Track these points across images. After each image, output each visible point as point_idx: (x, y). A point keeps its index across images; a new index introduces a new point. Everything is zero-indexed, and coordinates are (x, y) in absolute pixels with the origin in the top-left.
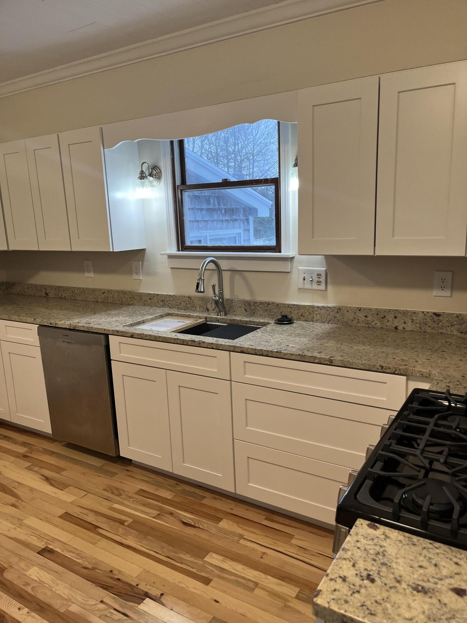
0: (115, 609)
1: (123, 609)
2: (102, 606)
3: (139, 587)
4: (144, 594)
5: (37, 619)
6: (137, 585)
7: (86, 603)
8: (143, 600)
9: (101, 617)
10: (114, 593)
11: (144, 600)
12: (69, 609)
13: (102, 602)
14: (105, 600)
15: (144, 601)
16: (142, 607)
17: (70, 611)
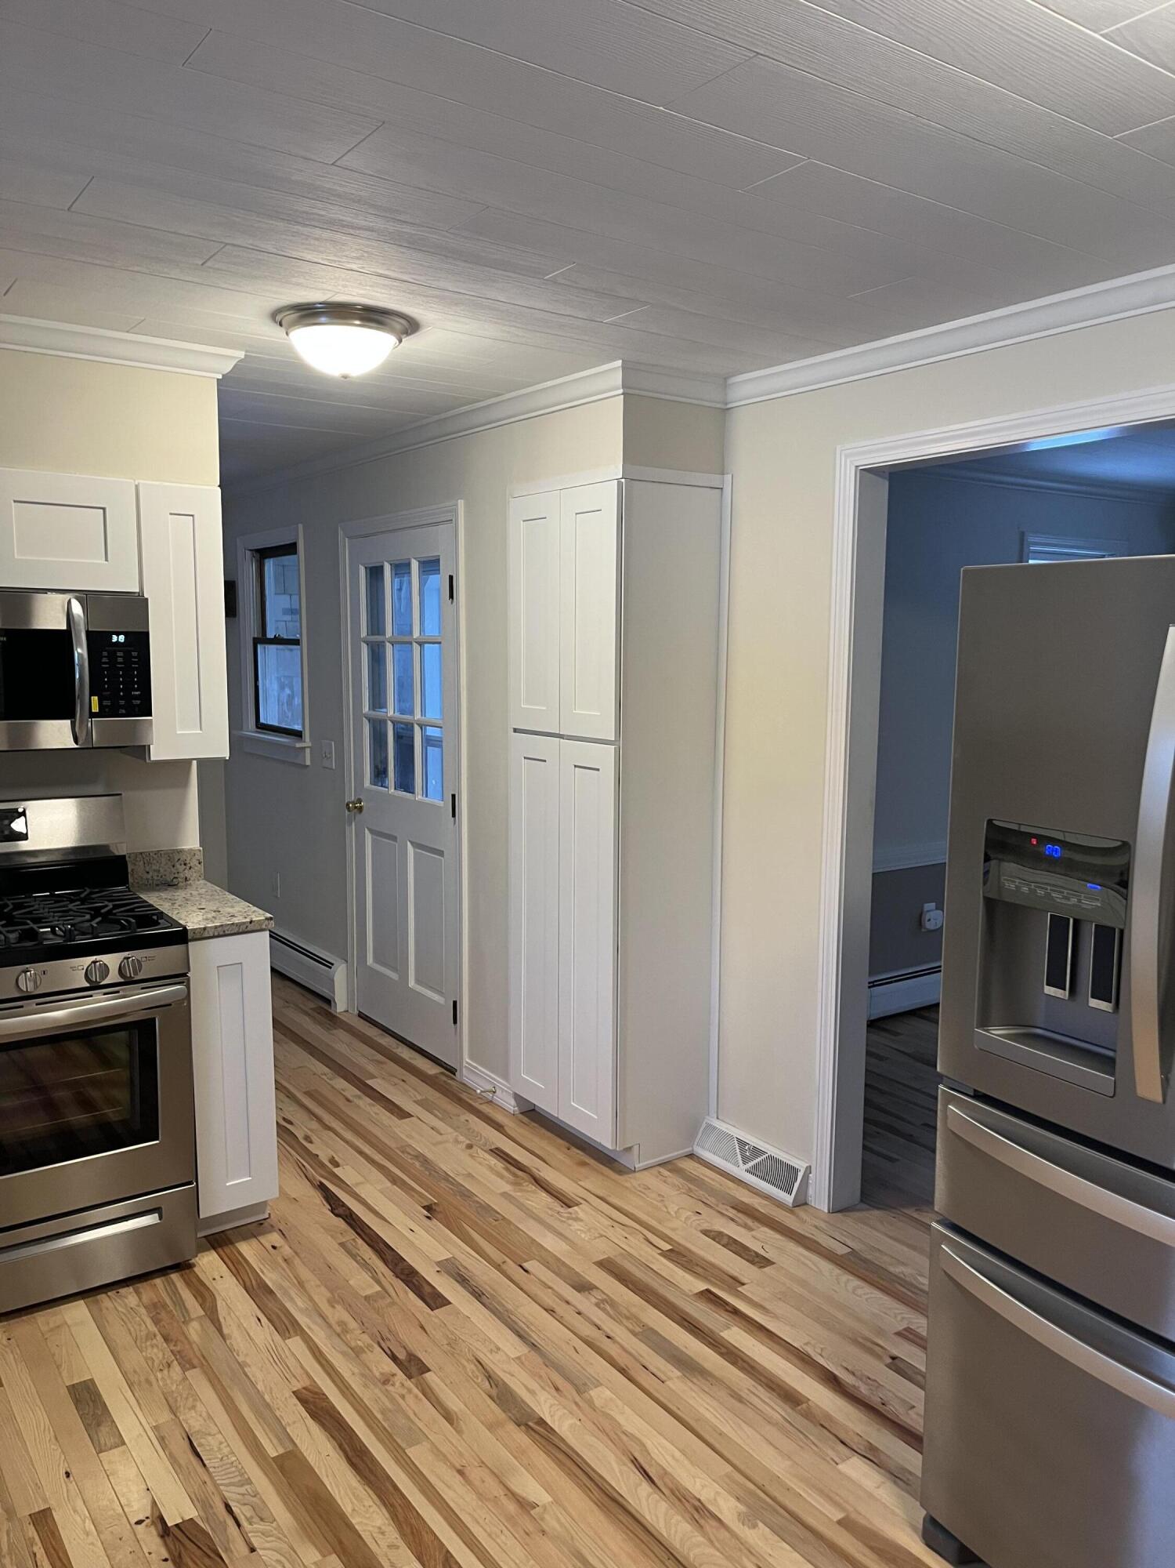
0: (239, 1525)
1: (225, 1521)
2: (256, 1542)
3: (166, 1555)
4: (168, 1535)
5: (387, 1557)
6: (166, 1560)
7: (283, 1559)
8: (181, 1526)
9: (271, 1521)
10: (219, 1560)
11: (177, 1525)
12: (320, 1558)
13: (253, 1550)
14: (245, 1550)
15: (179, 1521)
16: (191, 1513)
17: (320, 1552)
